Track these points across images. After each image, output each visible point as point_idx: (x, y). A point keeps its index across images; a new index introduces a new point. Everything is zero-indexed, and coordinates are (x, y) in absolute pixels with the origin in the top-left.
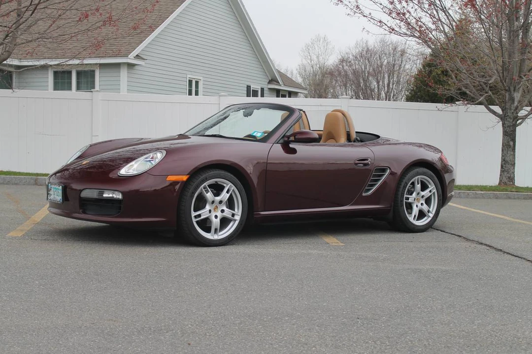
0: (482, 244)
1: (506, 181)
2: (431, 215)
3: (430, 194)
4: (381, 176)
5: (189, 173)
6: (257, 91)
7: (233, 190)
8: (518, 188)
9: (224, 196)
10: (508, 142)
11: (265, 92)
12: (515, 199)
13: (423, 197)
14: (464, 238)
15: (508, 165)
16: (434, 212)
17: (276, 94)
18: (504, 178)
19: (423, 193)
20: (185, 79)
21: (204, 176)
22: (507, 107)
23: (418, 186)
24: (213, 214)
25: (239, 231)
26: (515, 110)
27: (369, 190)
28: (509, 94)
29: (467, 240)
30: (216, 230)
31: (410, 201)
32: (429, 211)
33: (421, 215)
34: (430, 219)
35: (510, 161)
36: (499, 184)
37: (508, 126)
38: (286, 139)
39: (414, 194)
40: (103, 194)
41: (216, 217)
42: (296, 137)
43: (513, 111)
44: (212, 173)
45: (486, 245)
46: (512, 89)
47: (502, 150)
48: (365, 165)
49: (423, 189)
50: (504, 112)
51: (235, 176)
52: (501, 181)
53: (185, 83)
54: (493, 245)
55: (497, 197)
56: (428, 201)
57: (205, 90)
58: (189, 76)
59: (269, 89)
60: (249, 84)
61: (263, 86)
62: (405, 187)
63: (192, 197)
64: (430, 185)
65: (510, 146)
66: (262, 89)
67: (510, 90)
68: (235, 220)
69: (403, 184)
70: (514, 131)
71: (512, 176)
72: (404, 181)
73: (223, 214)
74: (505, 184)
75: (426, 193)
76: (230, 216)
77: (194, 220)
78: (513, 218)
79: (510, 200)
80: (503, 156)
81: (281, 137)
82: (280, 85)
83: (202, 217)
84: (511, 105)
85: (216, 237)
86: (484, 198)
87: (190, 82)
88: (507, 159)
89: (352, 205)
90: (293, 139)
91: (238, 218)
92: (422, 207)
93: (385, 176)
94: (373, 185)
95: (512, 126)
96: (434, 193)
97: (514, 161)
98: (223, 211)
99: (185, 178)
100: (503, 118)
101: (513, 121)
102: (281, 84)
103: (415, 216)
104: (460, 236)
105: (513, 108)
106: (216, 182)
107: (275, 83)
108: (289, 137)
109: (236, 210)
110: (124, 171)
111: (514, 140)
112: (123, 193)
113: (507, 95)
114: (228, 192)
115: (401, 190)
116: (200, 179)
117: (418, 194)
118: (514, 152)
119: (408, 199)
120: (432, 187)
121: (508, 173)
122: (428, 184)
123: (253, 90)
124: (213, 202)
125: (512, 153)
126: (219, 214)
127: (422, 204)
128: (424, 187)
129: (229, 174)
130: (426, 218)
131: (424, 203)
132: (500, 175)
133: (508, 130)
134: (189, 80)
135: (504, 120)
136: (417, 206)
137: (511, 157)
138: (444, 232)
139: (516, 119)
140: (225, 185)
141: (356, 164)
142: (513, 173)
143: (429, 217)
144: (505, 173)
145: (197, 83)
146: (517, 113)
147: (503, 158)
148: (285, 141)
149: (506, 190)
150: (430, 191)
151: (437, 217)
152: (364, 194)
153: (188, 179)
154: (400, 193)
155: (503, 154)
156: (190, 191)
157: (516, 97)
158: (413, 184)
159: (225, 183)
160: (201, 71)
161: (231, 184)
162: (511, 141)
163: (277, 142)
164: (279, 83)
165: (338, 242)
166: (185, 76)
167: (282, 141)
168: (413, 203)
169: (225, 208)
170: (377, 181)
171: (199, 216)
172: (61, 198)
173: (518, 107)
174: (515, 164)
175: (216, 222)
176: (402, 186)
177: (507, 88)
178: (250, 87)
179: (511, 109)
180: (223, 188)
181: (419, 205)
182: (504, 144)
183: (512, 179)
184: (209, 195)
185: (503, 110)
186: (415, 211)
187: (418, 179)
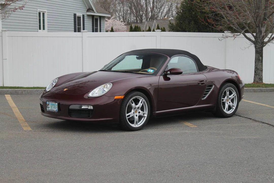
0: (264, 123)
1: (258, 80)
2: (234, 108)
3: (234, 97)
4: (210, 89)
5: (124, 94)
6: (80, 17)
7: (144, 101)
8: (265, 84)
9: (140, 105)
10: (259, 57)
11: (85, 17)
12: (265, 92)
13: (230, 98)
14: (253, 120)
15: (258, 71)
16: (235, 106)
17: (91, 18)
18: (257, 78)
19: (230, 97)
20: (36, 12)
21: (131, 95)
22: (257, 36)
23: (228, 93)
24: (135, 114)
25: (147, 122)
26: (262, 38)
27: (205, 96)
28: (259, 29)
29: (256, 121)
30: (137, 122)
31: (224, 101)
32: (233, 106)
33: (230, 108)
34: (234, 110)
35: (260, 68)
36: (254, 82)
37: (259, 48)
38: (166, 73)
39: (226, 97)
40: (82, 107)
41: (136, 115)
42: (171, 72)
43: (261, 39)
44: (135, 93)
45: (266, 123)
46: (260, 25)
47: (255, 62)
48: (202, 84)
49: (230, 94)
50: (256, 39)
51: (144, 94)
52: (254, 80)
53: (36, 15)
54: (270, 123)
55: (255, 91)
56: (232, 101)
57: (49, 19)
58: (38, 10)
59: (87, 15)
60: (75, 12)
61: (84, 14)
62: (222, 94)
63: (126, 106)
64: (233, 92)
65: (259, 60)
66: (83, 16)
67: (259, 26)
68: (145, 117)
69: (221, 92)
70: (262, 50)
71: (261, 77)
72: (221, 91)
73: (140, 114)
74: (258, 82)
75: (231, 96)
76: (143, 115)
77: (127, 118)
78: (270, 105)
79: (263, 93)
80: (255, 65)
81: (163, 72)
82: (95, 13)
83: (131, 116)
84: (260, 36)
85: (137, 126)
86: (248, 92)
87: (40, 13)
88: (258, 67)
89: (197, 105)
90: (169, 73)
91: (146, 115)
92: (230, 104)
93: (213, 88)
94: (206, 94)
95: (261, 47)
96: (235, 96)
97: (262, 68)
98: (139, 112)
99: (122, 97)
100: (255, 43)
101: (261, 45)
102: (95, 11)
103: (227, 109)
104: (251, 119)
105: (261, 37)
106: (136, 98)
107: (92, 11)
108: (167, 72)
109: (145, 111)
110: (90, 95)
111: (262, 56)
112: (93, 106)
113: (257, 29)
114: (141, 103)
115: (220, 95)
116: (129, 97)
117: (228, 97)
118: (262, 63)
119: (223, 100)
120: (234, 93)
121: (259, 76)
122: (232, 91)
123: (77, 17)
124: (135, 108)
125: (261, 64)
126: (138, 114)
127: (230, 102)
128: (231, 93)
129: (142, 93)
130: (231, 110)
131: (230, 101)
132: (254, 77)
133: (258, 50)
134: (39, 13)
135: (256, 44)
136: (227, 103)
137: (261, 66)
138: (240, 116)
139: (263, 44)
140: (140, 99)
141: (199, 84)
142: (262, 75)
143: (233, 109)
144: (257, 76)
145: (43, 14)
146: (263, 40)
147: (256, 66)
148: (165, 74)
149: (260, 87)
150: (233, 95)
151: (237, 109)
152: (203, 99)
153: (124, 97)
154: (219, 97)
155: (256, 65)
156: (125, 104)
157: (263, 31)
158: (225, 92)
159: (140, 98)
160: (46, 6)
161: (143, 98)
162: (260, 56)
163: (161, 75)
164: (94, 11)
165: (192, 125)
166: (36, 10)
167: (163, 74)
168: (225, 102)
169: (140, 111)
170: (208, 91)
171: (129, 116)
172: (57, 109)
173: (264, 36)
174: (263, 70)
175: (136, 118)
176: (220, 94)
177: (258, 25)
178: (76, 14)
179: (260, 38)
180: (139, 100)
181: (228, 103)
182: (256, 59)
183: (261, 79)
184: (133, 105)
185: (255, 39)
186: (227, 106)
187: (228, 89)
